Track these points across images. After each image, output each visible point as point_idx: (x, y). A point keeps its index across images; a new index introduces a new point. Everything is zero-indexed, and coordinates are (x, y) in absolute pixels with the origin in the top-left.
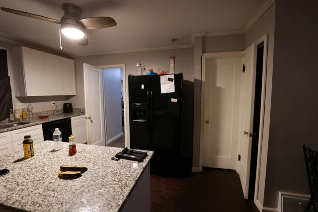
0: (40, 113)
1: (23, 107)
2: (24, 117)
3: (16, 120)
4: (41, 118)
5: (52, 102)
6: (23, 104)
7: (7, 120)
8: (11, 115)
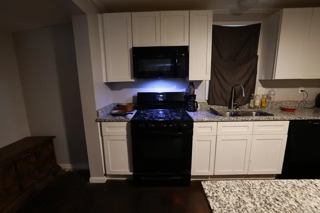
0: (281, 102)
1: (263, 93)
2: (263, 105)
3: (255, 107)
4: (284, 110)
5: (300, 89)
6: (264, 89)
7: (247, 105)
8: (252, 101)
